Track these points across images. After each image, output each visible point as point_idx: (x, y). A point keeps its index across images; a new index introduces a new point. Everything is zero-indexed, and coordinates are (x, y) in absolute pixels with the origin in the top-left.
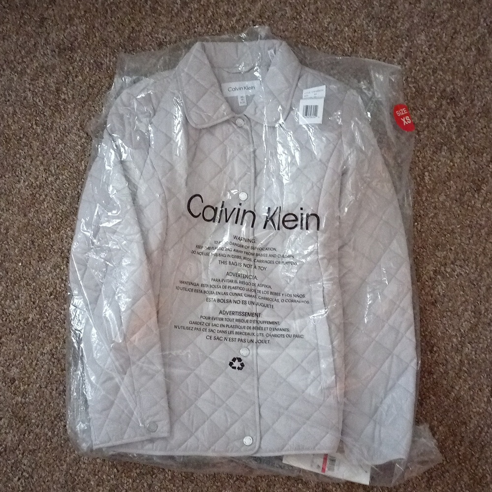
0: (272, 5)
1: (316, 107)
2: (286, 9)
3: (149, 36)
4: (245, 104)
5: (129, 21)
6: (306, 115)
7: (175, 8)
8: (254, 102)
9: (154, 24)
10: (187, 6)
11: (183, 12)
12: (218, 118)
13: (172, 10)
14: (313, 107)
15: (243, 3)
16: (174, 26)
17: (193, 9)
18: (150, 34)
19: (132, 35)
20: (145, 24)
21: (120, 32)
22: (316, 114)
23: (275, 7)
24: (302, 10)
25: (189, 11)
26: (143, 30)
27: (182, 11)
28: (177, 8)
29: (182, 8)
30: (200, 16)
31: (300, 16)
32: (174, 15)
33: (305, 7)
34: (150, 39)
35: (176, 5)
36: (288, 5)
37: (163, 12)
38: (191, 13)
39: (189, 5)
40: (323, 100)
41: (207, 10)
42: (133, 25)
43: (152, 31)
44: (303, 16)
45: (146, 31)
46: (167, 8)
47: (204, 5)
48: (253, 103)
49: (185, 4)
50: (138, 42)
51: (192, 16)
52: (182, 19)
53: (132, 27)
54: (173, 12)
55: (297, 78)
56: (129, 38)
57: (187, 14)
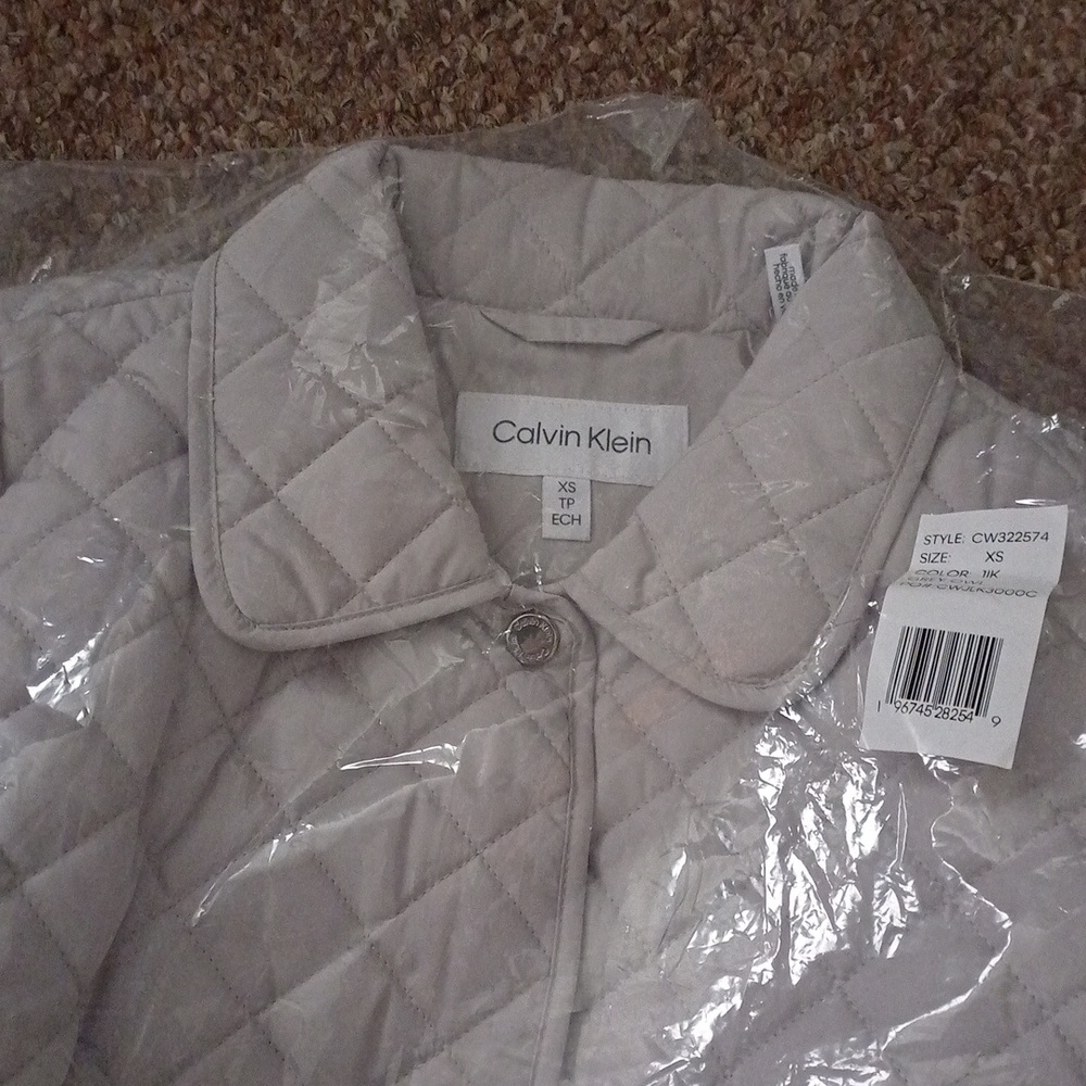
0: (889, 164)
1: (986, 649)
2: (961, 205)
3: (182, 126)
4: (582, 531)
5: (109, 20)
6: (912, 692)
7: (370, 32)
8: (641, 527)
9: (228, 73)
10: (437, 38)
11: (405, 65)
12: (392, 598)
13: (354, 34)
14: (963, 646)
15: (736, 110)
16: (331, 119)
17: (461, 65)
18: (192, 116)
19: (90, 93)
20: (184, 63)
21: (35, 58)
22: (976, 698)
23: (899, 178)
24: (1043, 236)
25: (440, 64)
26: (159, 86)
27: (401, 54)
28: (380, 32)
29: (408, 40)
30: (486, 106)
31: (1023, 261)
32: (353, 61)
33: (1062, 225)
34: (182, 144)
35: (380, 18)
36: (969, 187)
37: (301, 30)
38: (444, 77)
39: (447, 39)
40: (1041, 604)
41: (532, 90)
42: (120, 45)
43: (208, 106)
44: (1036, 266)
45: (170, 96)
46: (327, 17)
47: (524, 60)
48: (628, 533)
49: (427, 27)
50: (106, 138)
51: (446, 95)
52: (387, 95)
53: (108, 56)
54: (351, 46)
55: (926, 431)
56: (69, 100)
57: (423, 79)
